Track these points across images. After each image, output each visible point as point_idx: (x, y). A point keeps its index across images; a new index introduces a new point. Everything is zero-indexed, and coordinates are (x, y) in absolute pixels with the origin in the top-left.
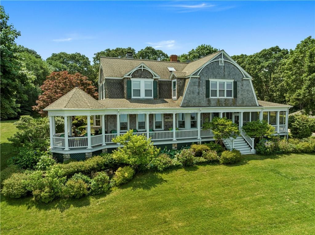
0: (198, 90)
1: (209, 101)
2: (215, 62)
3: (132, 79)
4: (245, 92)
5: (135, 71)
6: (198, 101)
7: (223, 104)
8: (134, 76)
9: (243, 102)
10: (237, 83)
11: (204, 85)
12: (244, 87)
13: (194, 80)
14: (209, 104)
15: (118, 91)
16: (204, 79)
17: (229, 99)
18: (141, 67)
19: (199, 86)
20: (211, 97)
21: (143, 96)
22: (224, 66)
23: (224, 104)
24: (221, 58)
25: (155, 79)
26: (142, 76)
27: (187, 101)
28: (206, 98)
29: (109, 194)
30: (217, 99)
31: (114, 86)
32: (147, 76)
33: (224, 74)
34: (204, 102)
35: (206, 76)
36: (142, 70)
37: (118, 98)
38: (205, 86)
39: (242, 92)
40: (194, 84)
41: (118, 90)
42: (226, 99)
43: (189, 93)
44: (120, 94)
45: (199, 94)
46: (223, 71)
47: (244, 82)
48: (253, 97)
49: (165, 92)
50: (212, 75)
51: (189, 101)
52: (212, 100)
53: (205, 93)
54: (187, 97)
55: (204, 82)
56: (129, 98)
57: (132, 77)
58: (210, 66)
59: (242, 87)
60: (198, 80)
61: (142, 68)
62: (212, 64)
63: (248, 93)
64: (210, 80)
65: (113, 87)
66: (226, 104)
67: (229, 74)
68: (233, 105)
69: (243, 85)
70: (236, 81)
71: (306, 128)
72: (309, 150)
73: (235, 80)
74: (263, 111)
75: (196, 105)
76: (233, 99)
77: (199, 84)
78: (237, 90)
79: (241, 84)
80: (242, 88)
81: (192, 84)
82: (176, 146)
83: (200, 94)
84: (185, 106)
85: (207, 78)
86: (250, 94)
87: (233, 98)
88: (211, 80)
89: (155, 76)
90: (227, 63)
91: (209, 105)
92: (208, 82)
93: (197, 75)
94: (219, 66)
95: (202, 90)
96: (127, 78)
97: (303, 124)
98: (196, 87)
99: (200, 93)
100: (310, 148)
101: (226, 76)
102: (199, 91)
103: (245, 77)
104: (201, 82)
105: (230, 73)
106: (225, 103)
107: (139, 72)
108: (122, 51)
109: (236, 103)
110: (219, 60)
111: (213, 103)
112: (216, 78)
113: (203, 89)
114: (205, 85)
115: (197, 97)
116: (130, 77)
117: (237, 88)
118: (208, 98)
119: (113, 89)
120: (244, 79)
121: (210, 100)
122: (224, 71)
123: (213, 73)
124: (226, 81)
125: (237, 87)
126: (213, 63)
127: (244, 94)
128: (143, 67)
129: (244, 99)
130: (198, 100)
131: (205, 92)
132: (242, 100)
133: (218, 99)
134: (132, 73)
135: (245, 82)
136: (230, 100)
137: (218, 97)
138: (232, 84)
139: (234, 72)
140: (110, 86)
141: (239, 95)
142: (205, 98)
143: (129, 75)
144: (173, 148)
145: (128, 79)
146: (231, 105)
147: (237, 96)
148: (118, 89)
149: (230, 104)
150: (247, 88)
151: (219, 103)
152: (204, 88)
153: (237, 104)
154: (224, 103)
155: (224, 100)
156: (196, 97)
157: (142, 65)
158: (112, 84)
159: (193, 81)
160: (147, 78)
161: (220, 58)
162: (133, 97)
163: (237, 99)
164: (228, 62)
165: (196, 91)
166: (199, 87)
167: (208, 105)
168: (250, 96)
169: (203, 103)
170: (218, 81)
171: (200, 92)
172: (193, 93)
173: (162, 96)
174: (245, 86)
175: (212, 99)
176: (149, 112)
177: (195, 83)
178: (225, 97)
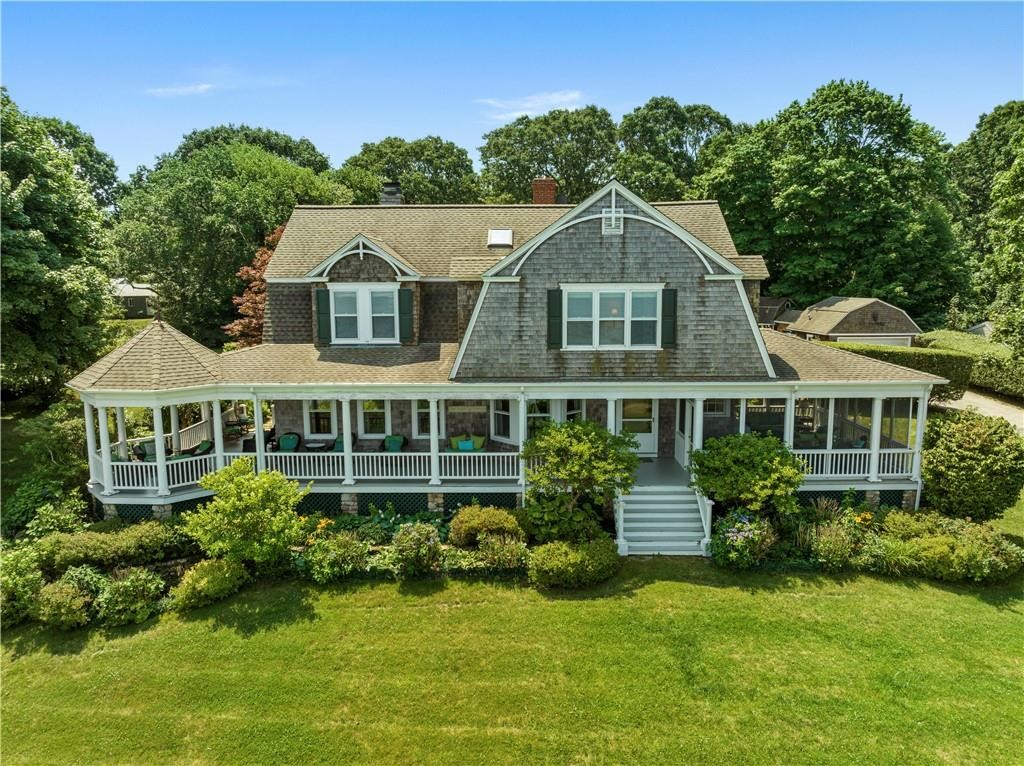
0: (516, 324)
1: (561, 360)
2: (585, 226)
3: (331, 286)
4: (713, 325)
5: (339, 262)
6: (519, 362)
7: (617, 370)
8: (336, 275)
9: (703, 364)
10: (680, 294)
11: (539, 305)
12: (710, 310)
13: (502, 291)
14: (562, 370)
15: (299, 320)
16: (540, 286)
17: (643, 353)
18: (357, 247)
19: (521, 308)
20: (566, 347)
21: (365, 335)
22: (623, 237)
23: (621, 370)
24: (610, 207)
25: (403, 284)
26: (362, 276)
27: (475, 361)
28: (549, 348)
29: (146, 629)
30: (592, 353)
31: (291, 306)
32: (379, 275)
33: (623, 263)
34: (539, 363)
35: (550, 275)
36: (361, 256)
37: (295, 341)
38: (546, 310)
39: (700, 328)
40: (502, 303)
41: (299, 316)
42: (631, 352)
43: (484, 333)
44: (303, 329)
45: (521, 336)
46: (620, 256)
47: (710, 289)
48: (753, 346)
49: (447, 321)
50: (574, 271)
51: (485, 361)
52: (571, 356)
53: (544, 333)
54: (476, 347)
55: (539, 295)
56: (323, 342)
57: (331, 280)
58: (566, 239)
59: (701, 309)
60: (517, 291)
61: (361, 251)
62: (571, 231)
63: (728, 330)
64: (563, 287)
65: (285, 307)
66: (630, 369)
67: (645, 264)
68: (659, 373)
69: (704, 302)
70: (672, 286)
71: (971, 479)
72: (945, 572)
73: (667, 283)
74: (794, 397)
75: (509, 375)
76: (658, 353)
77: (520, 303)
78: (679, 319)
79: (696, 300)
80: (700, 312)
81: (495, 305)
82: (441, 501)
83: (524, 338)
84: (470, 375)
85: (554, 281)
86: (737, 332)
87: (658, 347)
88: (567, 289)
89: (404, 273)
90: (637, 225)
91: (560, 371)
92: (554, 297)
93: (510, 275)
94: (602, 238)
95: (531, 324)
96: (318, 283)
97: (962, 458)
98: (510, 314)
99: (525, 333)
100: (950, 564)
101: (632, 271)
102: (521, 327)
103: (712, 272)
104: (528, 295)
105: (649, 259)
106: (624, 368)
107: (353, 263)
108: (566, 121)
109: (672, 365)
110: (603, 215)
111: (574, 365)
112: (587, 278)
113: (538, 322)
114: (545, 306)
115: (513, 347)
116: (324, 279)
117: (679, 313)
118: (553, 351)
119: (284, 315)
120: (707, 278)
121: (565, 357)
122: (623, 254)
123: (578, 264)
124: (628, 290)
125: (678, 309)
126: (578, 229)
127: (711, 332)
128: (365, 247)
129: (709, 351)
130: (519, 357)
131: (545, 328)
132: (699, 356)
133: (598, 355)
134: (328, 269)
135: (716, 289)
136: (646, 356)
137: (596, 346)
138: (655, 299)
139: (665, 255)
140: (278, 307)
141: (686, 340)
142: (545, 352)
143: (320, 275)
144: (431, 505)
145: (320, 285)
146: (652, 373)
147: (679, 342)
148: (300, 313)
149: (648, 370)
150: (727, 311)
151: (600, 368)
152: (542, 317)
153: (680, 371)
154: (623, 365)
155: (623, 356)
156: (510, 346)
157: (361, 240)
158: (285, 298)
159: (500, 295)
160: (379, 280)
161: (604, 210)
162: (335, 341)
163: (677, 352)
164: (639, 220)
165: (511, 328)
166: (520, 312)
167: (557, 375)
168: (738, 342)
169: (537, 366)
170: (596, 290)
171: (525, 329)
172: (499, 333)
173: (433, 333)
174: (716, 304)
175: (572, 352)
176: (349, 395)
177: (504, 300)
178: (627, 346)
